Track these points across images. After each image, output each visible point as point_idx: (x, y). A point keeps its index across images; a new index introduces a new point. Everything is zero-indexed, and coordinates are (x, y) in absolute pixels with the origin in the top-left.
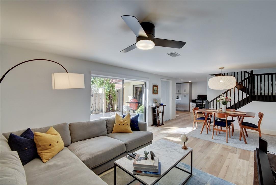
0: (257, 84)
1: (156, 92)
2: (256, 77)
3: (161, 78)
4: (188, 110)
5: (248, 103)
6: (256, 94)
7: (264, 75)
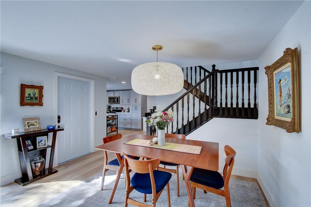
0: (221, 87)
1: (38, 101)
2: (219, 75)
3: (56, 72)
4: (140, 128)
5: (207, 120)
6: (219, 106)
7: (232, 71)
